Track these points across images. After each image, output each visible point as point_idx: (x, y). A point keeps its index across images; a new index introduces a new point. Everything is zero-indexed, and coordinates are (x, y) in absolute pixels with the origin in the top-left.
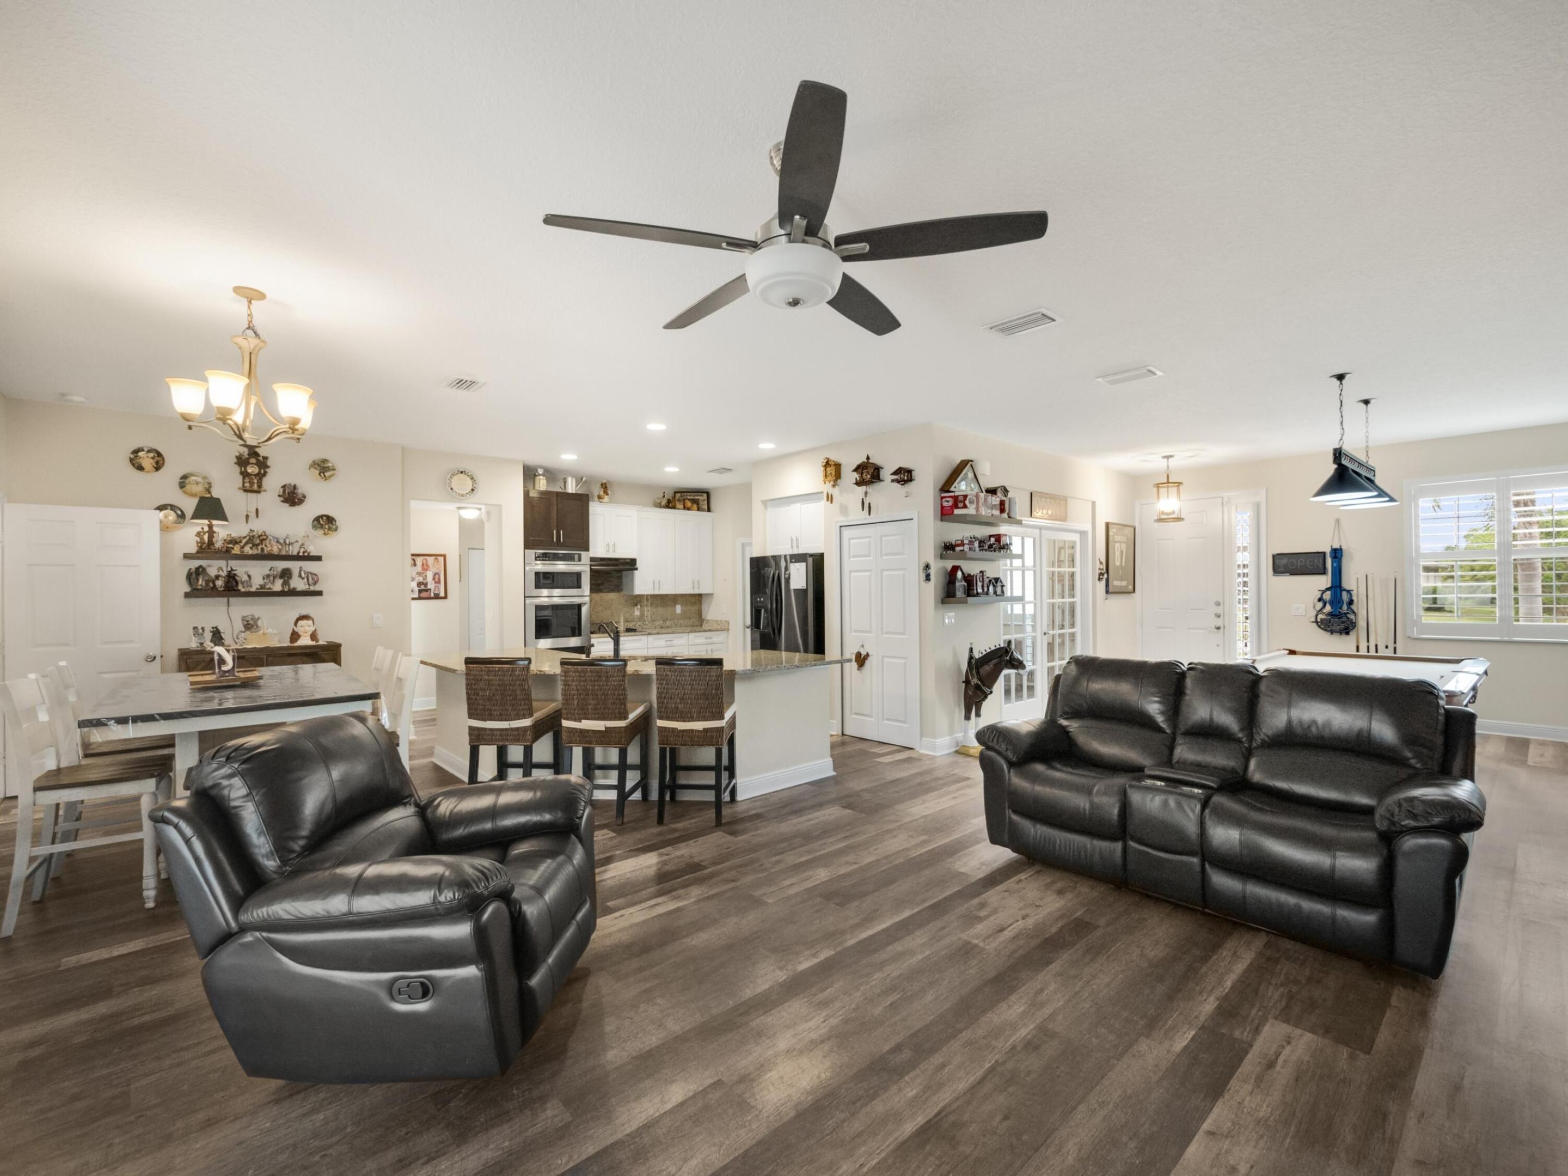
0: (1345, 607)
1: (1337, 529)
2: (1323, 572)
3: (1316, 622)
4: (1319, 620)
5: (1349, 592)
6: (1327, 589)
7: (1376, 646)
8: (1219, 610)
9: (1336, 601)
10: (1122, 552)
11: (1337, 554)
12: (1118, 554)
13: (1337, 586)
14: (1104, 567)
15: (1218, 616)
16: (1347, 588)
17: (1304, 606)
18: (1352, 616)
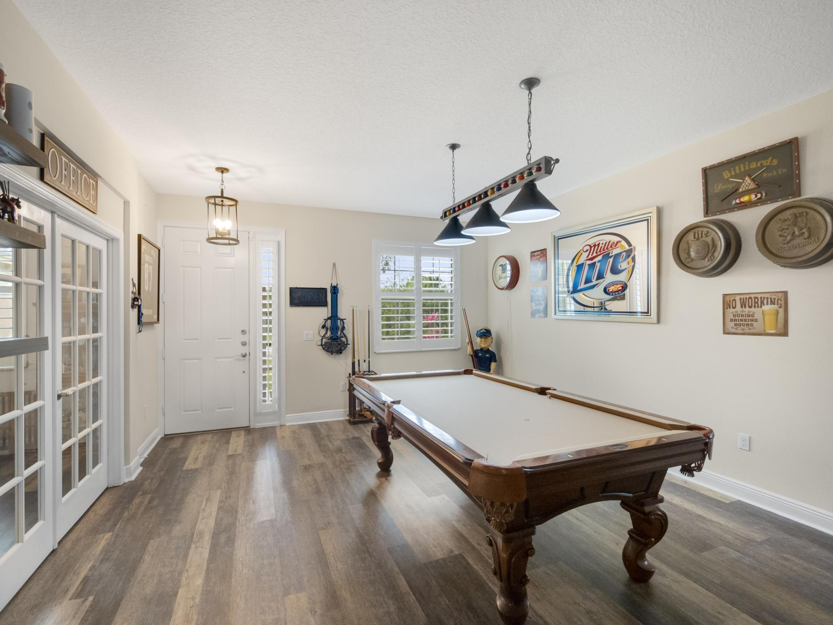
0: (339, 333)
1: (334, 271)
2: (325, 305)
3: (322, 345)
4: (323, 344)
5: (342, 320)
6: (329, 318)
7: (359, 361)
8: (245, 338)
9: (334, 328)
10: (149, 274)
11: (335, 290)
12: (146, 276)
13: (334, 317)
14: (136, 290)
15: (244, 344)
16: (341, 318)
17: (312, 332)
18: (344, 339)
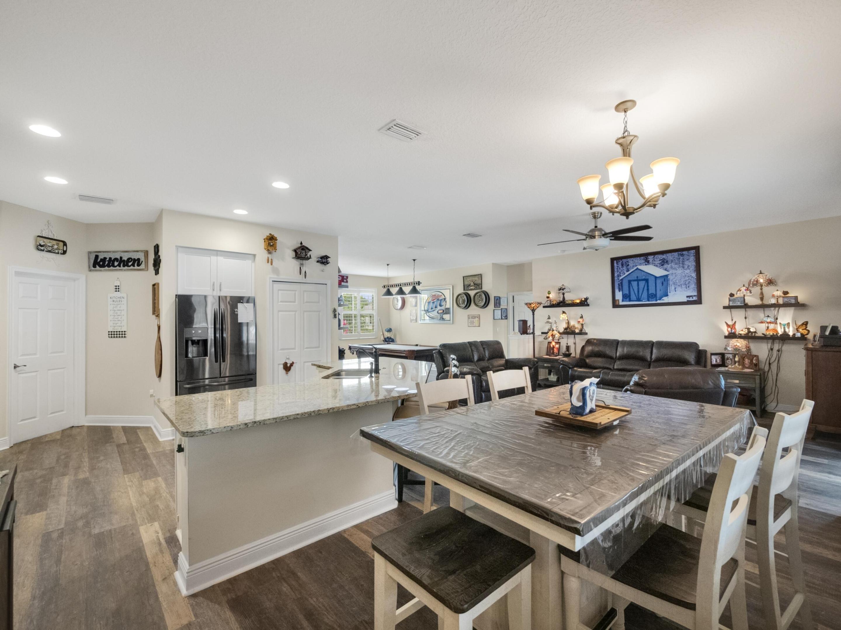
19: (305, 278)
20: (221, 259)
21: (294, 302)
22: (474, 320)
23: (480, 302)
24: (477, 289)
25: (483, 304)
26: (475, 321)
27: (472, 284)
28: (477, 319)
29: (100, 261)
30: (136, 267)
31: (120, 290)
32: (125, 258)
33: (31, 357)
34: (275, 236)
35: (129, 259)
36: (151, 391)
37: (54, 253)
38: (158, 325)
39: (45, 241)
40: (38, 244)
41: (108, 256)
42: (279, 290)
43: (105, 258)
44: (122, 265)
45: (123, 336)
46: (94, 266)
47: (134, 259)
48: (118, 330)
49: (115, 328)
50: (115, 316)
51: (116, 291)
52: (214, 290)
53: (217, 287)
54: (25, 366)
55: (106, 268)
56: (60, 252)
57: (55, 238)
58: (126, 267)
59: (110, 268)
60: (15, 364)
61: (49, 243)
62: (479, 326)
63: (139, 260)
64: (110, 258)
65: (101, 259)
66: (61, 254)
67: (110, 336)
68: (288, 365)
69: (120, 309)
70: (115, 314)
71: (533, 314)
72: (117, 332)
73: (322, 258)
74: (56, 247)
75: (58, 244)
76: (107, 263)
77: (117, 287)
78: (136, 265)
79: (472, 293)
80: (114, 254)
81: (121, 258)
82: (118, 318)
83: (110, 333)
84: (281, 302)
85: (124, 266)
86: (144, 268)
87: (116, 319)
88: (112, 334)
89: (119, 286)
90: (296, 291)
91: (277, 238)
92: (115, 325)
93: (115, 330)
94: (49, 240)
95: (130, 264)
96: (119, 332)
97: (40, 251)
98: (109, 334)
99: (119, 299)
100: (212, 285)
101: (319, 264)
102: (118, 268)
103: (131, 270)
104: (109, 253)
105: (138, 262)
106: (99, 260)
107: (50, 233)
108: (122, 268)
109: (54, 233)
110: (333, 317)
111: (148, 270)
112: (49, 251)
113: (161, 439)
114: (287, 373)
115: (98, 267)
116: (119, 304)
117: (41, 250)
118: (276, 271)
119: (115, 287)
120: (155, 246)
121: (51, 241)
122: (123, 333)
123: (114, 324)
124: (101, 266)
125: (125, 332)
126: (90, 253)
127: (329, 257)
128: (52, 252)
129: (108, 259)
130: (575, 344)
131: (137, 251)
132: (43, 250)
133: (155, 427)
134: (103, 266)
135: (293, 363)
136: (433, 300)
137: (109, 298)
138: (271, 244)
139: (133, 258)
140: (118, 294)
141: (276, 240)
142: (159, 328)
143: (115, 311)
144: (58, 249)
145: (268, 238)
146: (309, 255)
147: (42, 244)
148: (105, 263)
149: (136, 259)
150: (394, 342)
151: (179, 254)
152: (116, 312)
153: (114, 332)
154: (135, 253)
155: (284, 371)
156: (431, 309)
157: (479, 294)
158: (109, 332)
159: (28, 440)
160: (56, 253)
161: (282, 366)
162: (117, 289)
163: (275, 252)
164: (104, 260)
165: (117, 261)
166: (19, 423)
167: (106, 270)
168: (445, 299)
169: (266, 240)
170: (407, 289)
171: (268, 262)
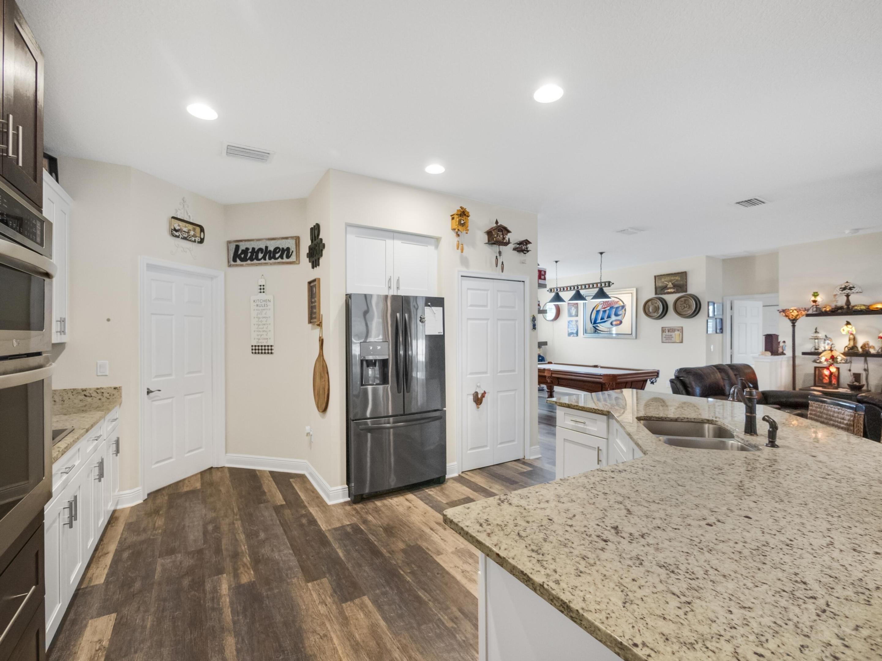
19: (502, 272)
20: (398, 244)
21: (486, 306)
22: (673, 334)
23: (686, 309)
24: (679, 292)
25: (690, 312)
26: (673, 336)
27: (670, 285)
28: (677, 333)
29: (242, 253)
30: (285, 260)
31: (265, 290)
32: (271, 248)
33: (164, 378)
34: (467, 210)
35: (276, 249)
36: (308, 429)
37: (190, 241)
38: (320, 337)
39: (180, 224)
40: (173, 228)
41: (250, 245)
42: (468, 289)
43: (247, 249)
44: (267, 257)
45: (270, 351)
46: (235, 260)
47: (283, 248)
48: (263, 344)
49: (260, 341)
50: (259, 325)
51: (261, 292)
52: (390, 287)
53: (394, 285)
54: (160, 391)
55: (249, 262)
56: (197, 240)
57: (191, 221)
58: (273, 261)
59: (252, 262)
60: (148, 389)
61: (185, 228)
62: (682, 342)
63: (288, 249)
64: (253, 249)
65: (243, 250)
66: (198, 242)
67: (254, 351)
68: (480, 396)
69: (265, 316)
70: (260, 323)
71: (794, 326)
72: (262, 346)
73: (521, 243)
74: (192, 233)
75: (194, 230)
76: (249, 255)
77: (262, 287)
78: (285, 256)
79: (670, 299)
80: (258, 242)
81: (267, 247)
82: (263, 328)
83: (254, 348)
84: (471, 306)
85: (270, 259)
86: (295, 260)
87: (260, 330)
88: (255, 350)
89: (264, 286)
90: (488, 290)
91: (470, 214)
92: (259, 337)
93: (260, 344)
94: (184, 224)
95: (277, 255)
96: (265, 346)
97: (174, 238)
98: (252, 350)
99: (264, 303)
100: (387, 280)
101: (515, 252)
102: (263, 261)
103: (279, 263)
104: (252, 242)
105: (286, 253)
106: (240, 252)
107: (186, 213)
108: (267, 261)
109: (189, 214)
110: (532, 328)
111: (299, 263)
112: (185, 238)
113: (330, 503)
114: (478, 408)
115: (239, 262)
116: (264, 310)
117: (176, 236)
118: (465, 262)
119: (259, 287)
120: (312, 229)
121: (187, 225)
122: (270, 348)
123: (258, 335)
124: (242, 260)
125: (271, 346)
126: (229, 242)
127: (530, 243)
128: (188, 240)
129: (250, 250)
130: (866, 370)
131: (287, 238)
132: (178, 237)
133: (311, 474)
134: (244, 260)
135: (485, 393)
136: (604, 308)
137: (252, 302)
138: (462, 222)
139: (281, 247)
140: (262, 296)
141: (468, 216)
142: (321, 341)
143: (259, 318)
144: (194, 236)
145: (459, 213)
146: (507, 239)
147: (177, 228)
148: (247, 255)
149: (285, 248)
150: (544, 361)
151: (348, 236)
152: (260, 320)
153: (259, 346)
154: (284, 240)
155: (474, 404)
156: (602, 319)
157: (683, 299)
158: (252, 346)
159: (163, 489)
160: (192, 241)
161: (471, 397)
162: (262, 289)
163: (467, 233)
164: (246, 251)
165: (262, 253)
166: (153, 467)
167: (249, 265)
168: (623, 307)
169: (456, 217)
170: (567, 296)
171: (458, 249)
